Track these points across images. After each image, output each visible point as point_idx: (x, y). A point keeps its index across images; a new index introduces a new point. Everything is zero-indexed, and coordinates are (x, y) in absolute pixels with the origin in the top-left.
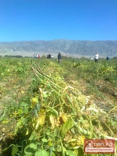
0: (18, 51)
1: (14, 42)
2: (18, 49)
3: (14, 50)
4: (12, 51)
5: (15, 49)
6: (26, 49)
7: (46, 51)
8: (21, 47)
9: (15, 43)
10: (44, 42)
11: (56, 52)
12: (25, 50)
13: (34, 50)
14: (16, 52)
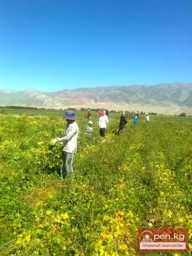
0: (102, 102)
1: (97, 88)
2: (102, 99)
3: (96, 101)
4: (93, 102)
5: (98, 98)
6: (114, 98)
7: (146, 103)
8: (108, 96)
9: (99, 89)
10: (143, 87)
11: (163, 104)
12: (112, 100)
13: (127, 101)
14: (99, 103)
